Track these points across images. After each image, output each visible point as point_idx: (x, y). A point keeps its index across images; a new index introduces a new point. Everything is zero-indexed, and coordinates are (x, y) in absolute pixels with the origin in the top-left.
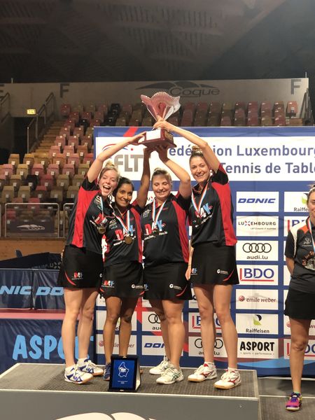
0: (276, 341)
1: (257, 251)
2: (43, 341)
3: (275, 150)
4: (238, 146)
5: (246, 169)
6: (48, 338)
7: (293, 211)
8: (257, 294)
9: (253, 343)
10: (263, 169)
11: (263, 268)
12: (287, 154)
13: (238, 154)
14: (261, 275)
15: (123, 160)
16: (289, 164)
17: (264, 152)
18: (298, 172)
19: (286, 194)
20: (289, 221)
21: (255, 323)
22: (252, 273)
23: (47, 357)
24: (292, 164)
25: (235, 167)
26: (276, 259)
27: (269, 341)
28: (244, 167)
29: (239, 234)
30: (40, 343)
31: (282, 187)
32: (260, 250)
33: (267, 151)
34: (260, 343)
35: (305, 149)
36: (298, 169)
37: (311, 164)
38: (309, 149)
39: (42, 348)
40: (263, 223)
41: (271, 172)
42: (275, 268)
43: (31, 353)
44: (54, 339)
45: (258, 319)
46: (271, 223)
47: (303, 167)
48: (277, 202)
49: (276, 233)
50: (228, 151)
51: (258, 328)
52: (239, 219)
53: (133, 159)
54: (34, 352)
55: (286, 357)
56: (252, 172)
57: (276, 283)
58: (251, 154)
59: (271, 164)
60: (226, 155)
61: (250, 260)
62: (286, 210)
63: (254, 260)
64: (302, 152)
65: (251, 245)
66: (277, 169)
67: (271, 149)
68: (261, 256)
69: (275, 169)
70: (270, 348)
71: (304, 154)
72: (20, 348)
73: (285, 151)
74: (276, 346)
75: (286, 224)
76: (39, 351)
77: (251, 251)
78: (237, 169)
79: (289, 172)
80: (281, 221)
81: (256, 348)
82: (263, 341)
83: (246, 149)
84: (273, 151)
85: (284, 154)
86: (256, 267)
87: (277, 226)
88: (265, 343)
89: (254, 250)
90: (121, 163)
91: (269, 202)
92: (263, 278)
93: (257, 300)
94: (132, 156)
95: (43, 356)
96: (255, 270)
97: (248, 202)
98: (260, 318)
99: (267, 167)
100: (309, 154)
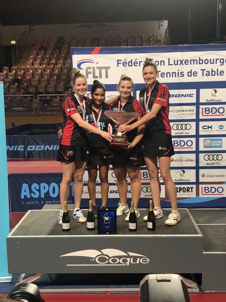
0: (194, 186)
1: (182, 129)
2: (40, 187)
3: (194, 61)
4: (169, 59)
5: (174, 74)
6: (43, 185)
7: (205, 102)
8: (182, 157)
9: (180, 188)
10: (185, 74)
11: (186, 140)
12: (202, 64)
13: (169, 65)
14: (184, 145)
15: (91, 70)
16: (203, 70)
17: (186, 62)
18: (209, 75)
19: (201, 90)
20: (203, 109)
21: (181, 175)
22: (179, 143)
23: (43, 196)
24: (205, 70)
25: (167, 73)
26: (194, 134)
27: (190, 186)
28: (173, 73)
29: (170, 118)
30: (38, 188)
31: (198, 86)
32: (184, 128)
33: (188, 62)
34: (184, 188)
35: (214, 59)
36: (209, 73)
37: (217, 69)
38: (216, 60)
39: (39, 191)
40: (186, 111)
41: (191, 76)
42: (194, 140)
43: (32, 194)
44: (46, 186)
45: (182, 172)
46: (191, 110)
47: (212, 72)
48: (195, 96)
49: (194, 117)
50: (162, 62)
51: (183, 178)
52: (171, 108)
53: (98, 70)
54: (35, 194)
55: (201, 196)
56: (178, 76)
57: (194, 149)
58: (177, 64)
59: (191, 70)
60: (161, 65)
61: (177, 135)
62: (201, 101)
63: (180, 135)
64: (212, 62)
65: (178, 125)
66: (195, 74)
67: (191, 60)
68: (185, 132)
69: (194, 74)
70: (190, 190)
71: (213, 63)
72: (25, 191)
73: (200, 61)
74: (194, 190)
75: (201, 110)
76: (37, 193)
77: (177, 129)
78: (168, 74)
79: (203, 75)
80: (198, 109)
81: (182, 191)
82: (186, 186)
83: (174, 61)
84: (192, 61)
85: (200, 63)
86: (181, 139)
87: (195, 112)
88: (187, 188)
89: (180, 128)
90: (90, 73)
91: (190, 96)
92: (186, 146)
93: (182, 161)
94: (98, 68)
95: (40, 195)
96: (180, 141)
97: (176, 97)
98: (184, 172)
99: (188, 73)
100: (216, 63)
